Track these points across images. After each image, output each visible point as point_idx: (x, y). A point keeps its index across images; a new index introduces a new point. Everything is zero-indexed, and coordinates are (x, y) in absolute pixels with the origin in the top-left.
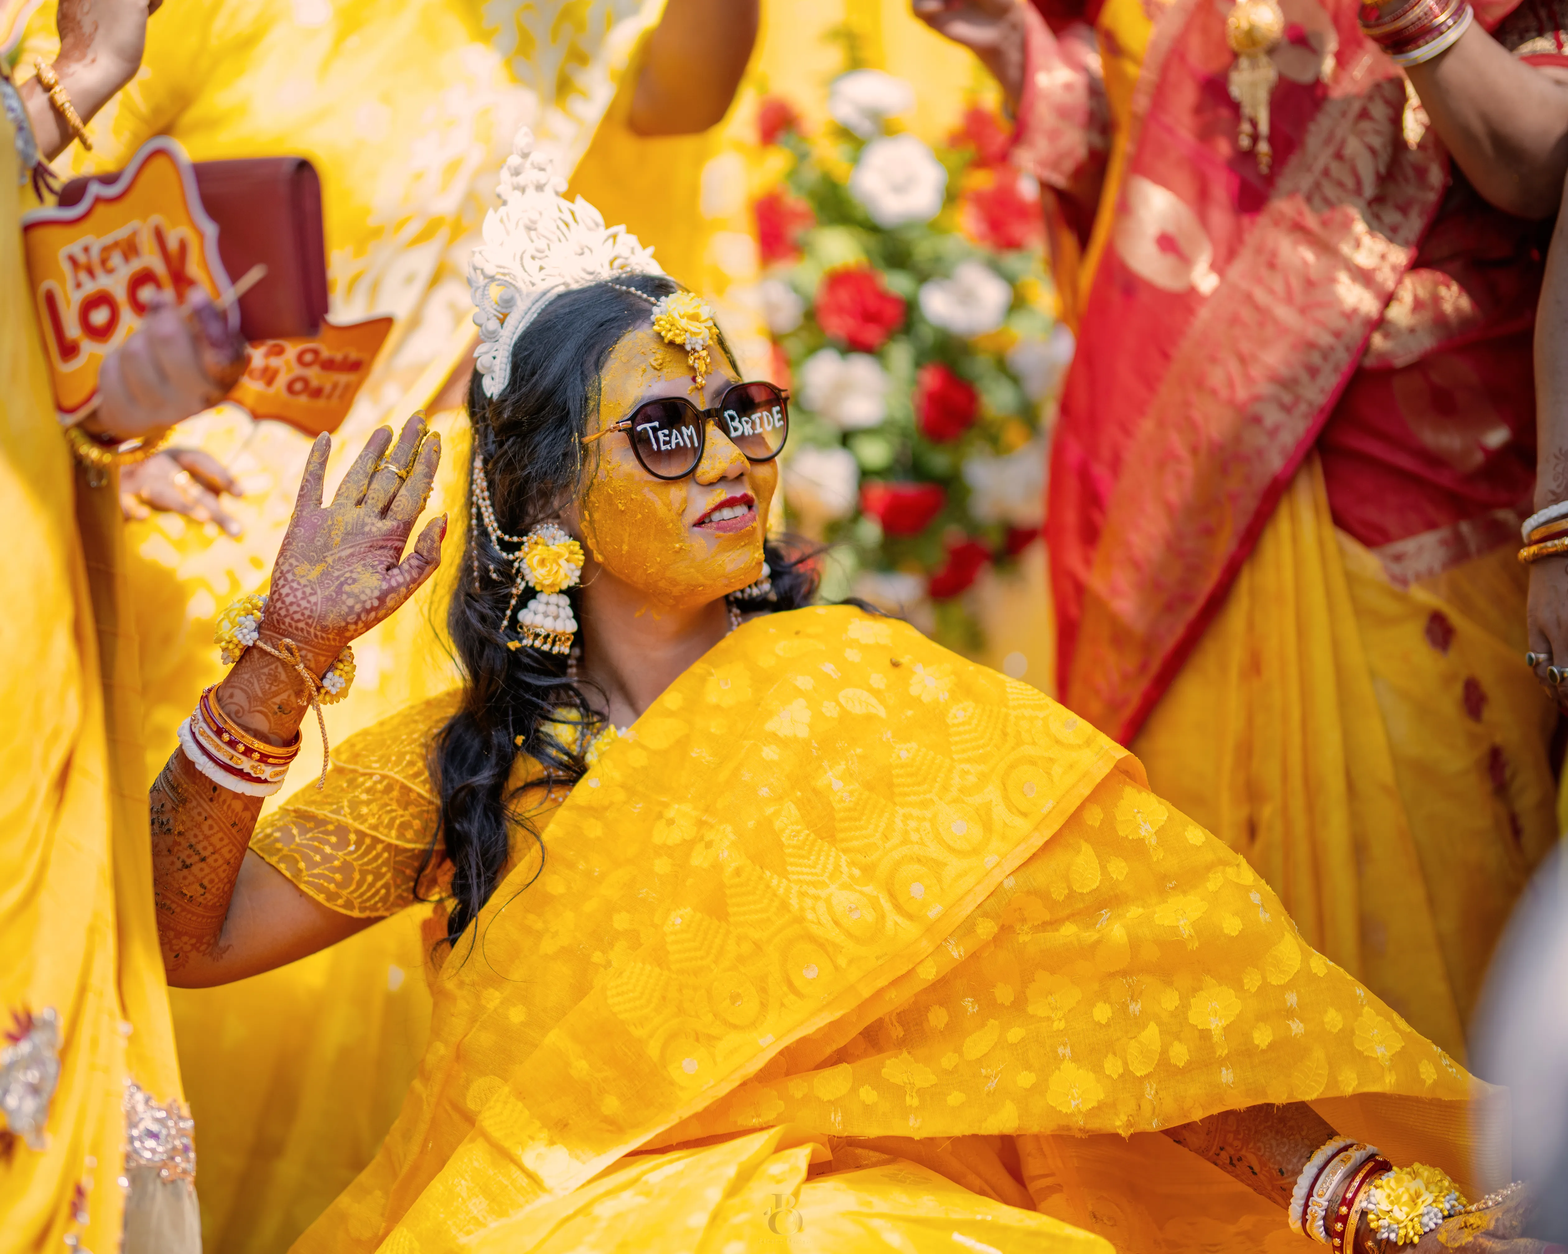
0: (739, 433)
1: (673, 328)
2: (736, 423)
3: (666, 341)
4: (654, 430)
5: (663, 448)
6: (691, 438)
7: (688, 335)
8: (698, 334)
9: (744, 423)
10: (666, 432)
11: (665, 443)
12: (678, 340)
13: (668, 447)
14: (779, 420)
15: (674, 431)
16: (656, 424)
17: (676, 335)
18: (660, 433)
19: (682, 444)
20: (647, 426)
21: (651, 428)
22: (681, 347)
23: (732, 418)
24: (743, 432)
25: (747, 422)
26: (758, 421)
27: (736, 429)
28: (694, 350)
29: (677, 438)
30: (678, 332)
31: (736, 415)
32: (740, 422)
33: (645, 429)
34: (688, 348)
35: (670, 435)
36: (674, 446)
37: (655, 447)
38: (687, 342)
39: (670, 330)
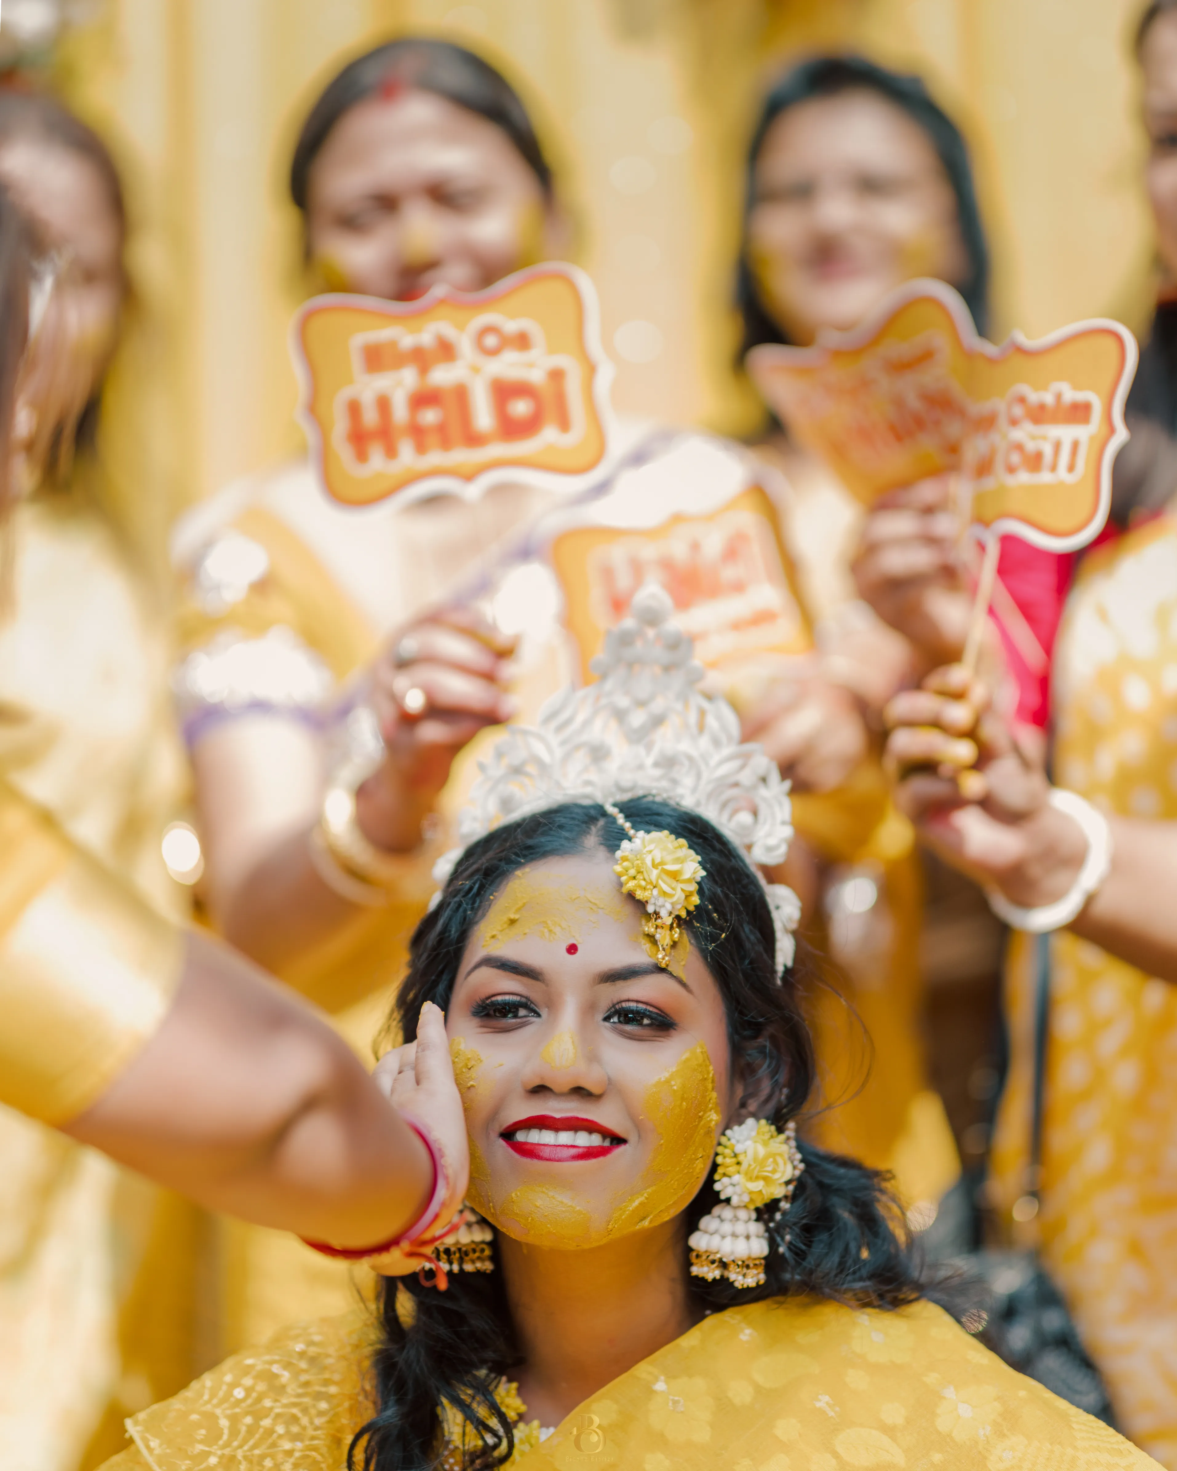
1: (639, 877)
3: (625, 890)
7: (655, 892)
8: (671, 896)
12: (640, 895)
17: (640, 887)
22: (640, 905)
28: (656, 913)
30: (643, 883)
34: (650, 909)
38: (652, 901)
39: (634, 878)
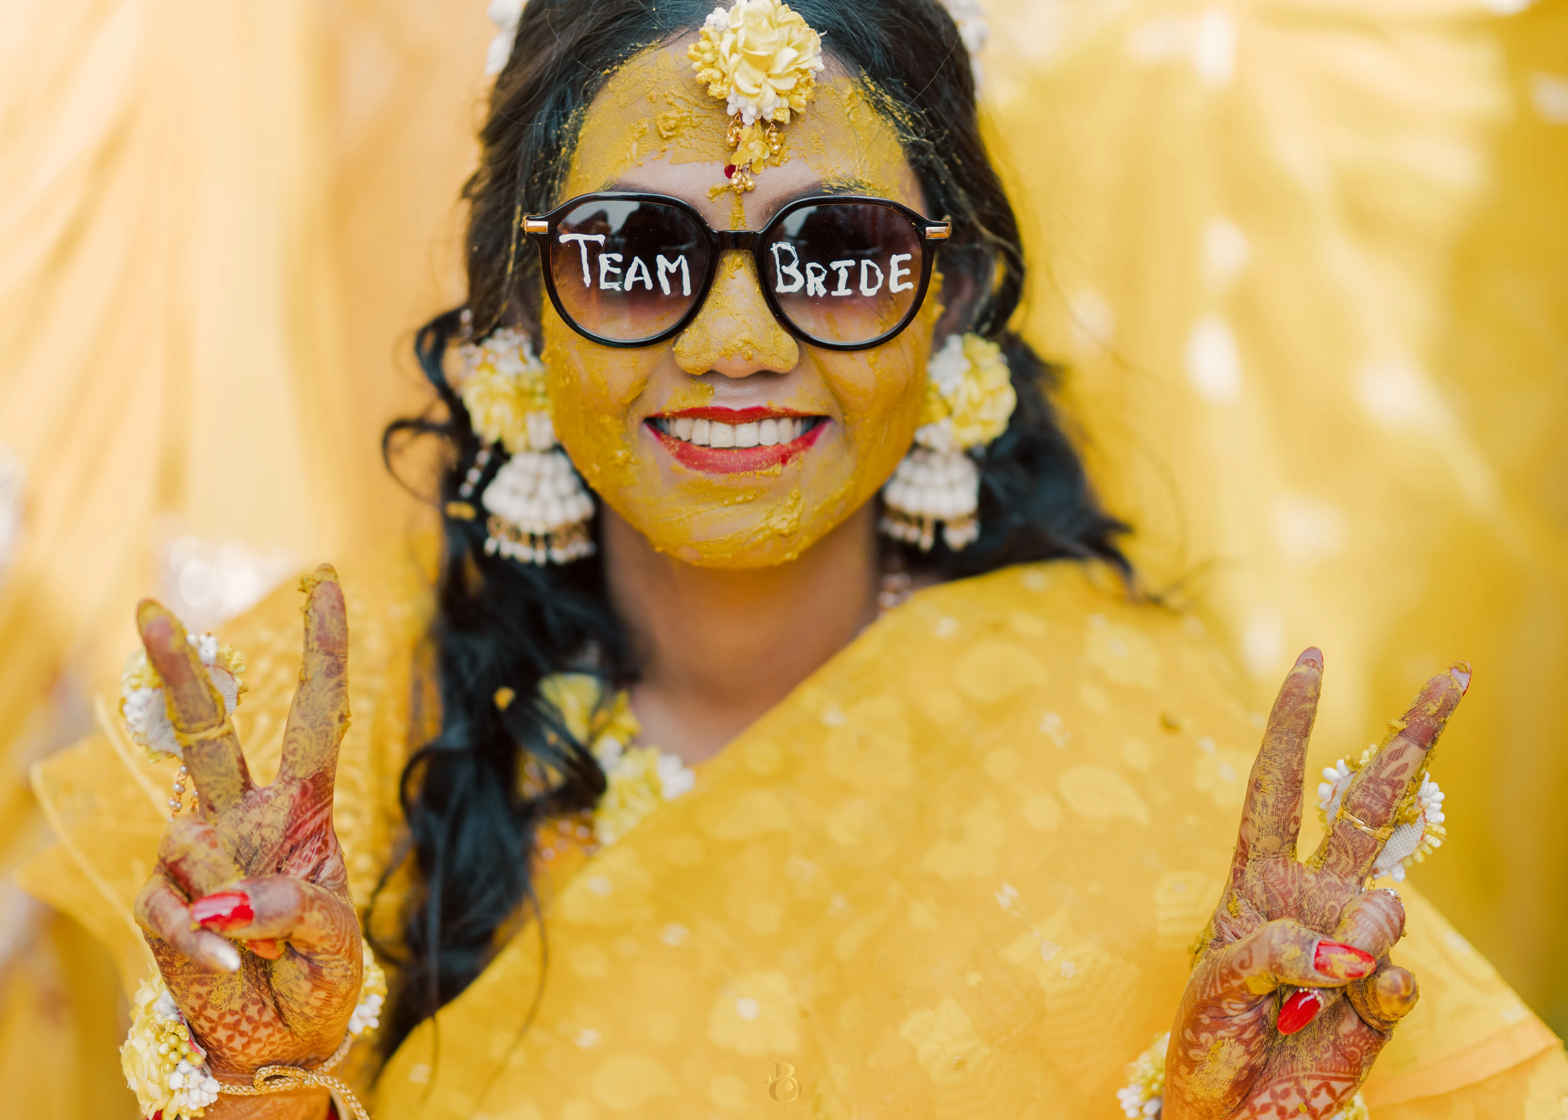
0: (795, 288)
2: (792, 270)
4: (594, 249)
5: (604, 285)
6: (675, 278)
9: (810, 273)
10: (618, 258)
11: (610, 277)
13: (616, 286)
14: (902, 280)
15: (637, 260)
16: (601, 239)
18: (603, 258)
19: (649, 285)
20: (581, 238)
21: (587, 243)
23: (786, 258)
24: (804, 288)
25: (817, 272)
26: (843, 275)
27: (788, 280)
29: (639, 273)
31: (795, 255)
32: (802, 269)
33: (575, 243)
35: (625, 266)
36: (628, 287)
37: (587, 280)
